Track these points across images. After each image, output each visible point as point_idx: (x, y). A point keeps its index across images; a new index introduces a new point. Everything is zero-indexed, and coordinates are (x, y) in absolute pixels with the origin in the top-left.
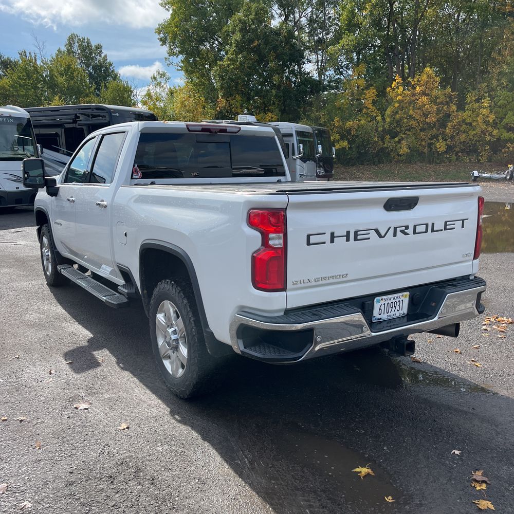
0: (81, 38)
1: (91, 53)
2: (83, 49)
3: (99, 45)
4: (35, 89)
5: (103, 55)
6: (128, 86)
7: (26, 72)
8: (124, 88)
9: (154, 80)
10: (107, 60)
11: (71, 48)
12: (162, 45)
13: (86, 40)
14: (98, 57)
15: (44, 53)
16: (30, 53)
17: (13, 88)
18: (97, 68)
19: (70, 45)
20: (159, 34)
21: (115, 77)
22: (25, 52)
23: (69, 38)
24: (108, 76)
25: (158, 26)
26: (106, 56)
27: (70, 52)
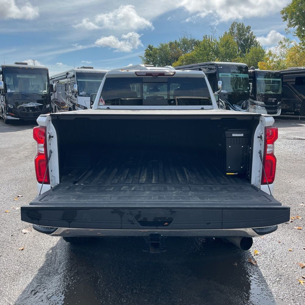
0: (238, 24)
1: (243, 32)
2: (239, 30)
3: (249, 26)
4: (207, 56)
5: (250, 32)
6: (262, 50)
7: (204, 47)
8: (260, 50)
9: (280, 44)
10: (253, 35)
11: (232, 31)
12: (284, 21)
13: (241, 25)
14: (247, 34)
15: (215, 35)
16: (209, 36)
17: (196, 56)
18: (246, 40)
19: (232, 29)
20: (283, 14)
21: (257, 44)
22: (206, 36)
23: (232, 25)
24: (252, 44)
25: (282, 10)
26: (252, 33)
27: (232, 33)
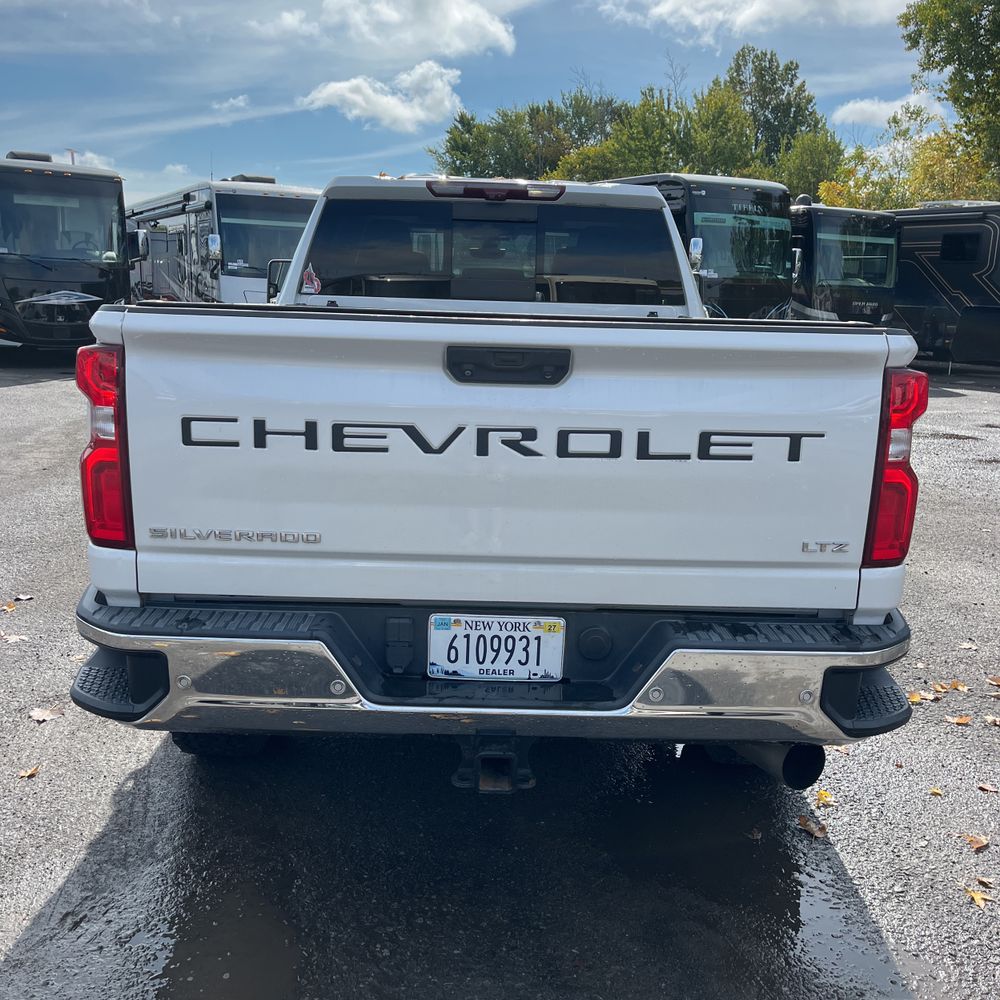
0: (759, 52)
1: (774, 81)
2: (760, 73)
3: (792, 63)
4: (654, 157)
5: (797, 83)
6: (834, 143)
7: (643, 127)
8: (826, 146)
9: (893, 125)
10: (804, 91)
11: (738, 75)
12: (909, 49)
13: (769, 56)
14: (787, 88)
15: (681, 88)
16: (661, 91)
17: (618, 157)
18: (782, 109)
19: (738, 69)
20: (906, 25)
21: (815, 126)
22: (651, 90)
23: (738, 55)
24: (802, 124)
25: (905, 10)
26: (803, 84)
27: (736, 82)
